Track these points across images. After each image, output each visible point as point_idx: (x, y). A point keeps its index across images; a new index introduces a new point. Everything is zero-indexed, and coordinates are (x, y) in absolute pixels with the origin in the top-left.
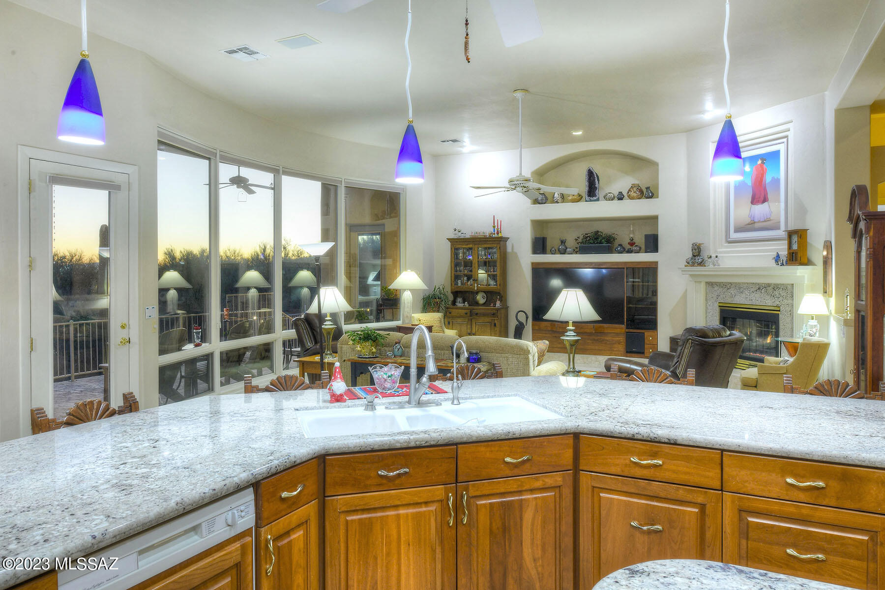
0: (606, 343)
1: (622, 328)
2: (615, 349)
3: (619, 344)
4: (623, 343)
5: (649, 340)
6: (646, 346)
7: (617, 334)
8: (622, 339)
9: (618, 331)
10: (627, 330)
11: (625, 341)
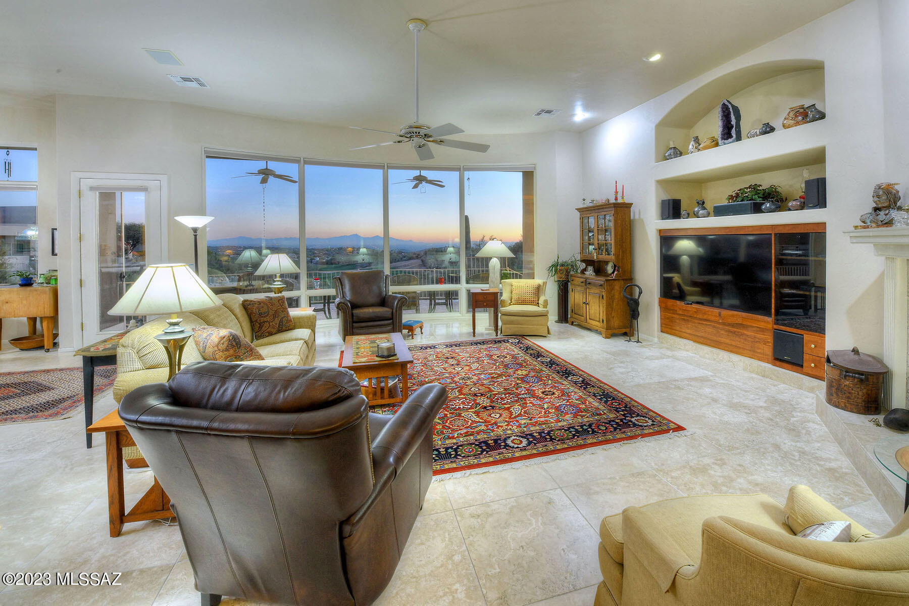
0: (745, 339)
1: (768, 322)
2: (759, 351)
3: (765, 344)
4: (770, 344)
5: (811, 349)
6: (806, 357)
7: (763, 330)
8: (769, 338)
9: (762, 325)
10: (776, 327)
11: (772, 342)
